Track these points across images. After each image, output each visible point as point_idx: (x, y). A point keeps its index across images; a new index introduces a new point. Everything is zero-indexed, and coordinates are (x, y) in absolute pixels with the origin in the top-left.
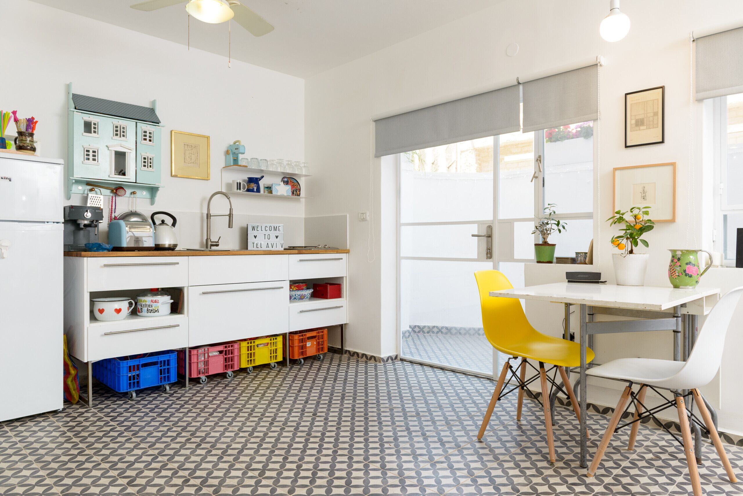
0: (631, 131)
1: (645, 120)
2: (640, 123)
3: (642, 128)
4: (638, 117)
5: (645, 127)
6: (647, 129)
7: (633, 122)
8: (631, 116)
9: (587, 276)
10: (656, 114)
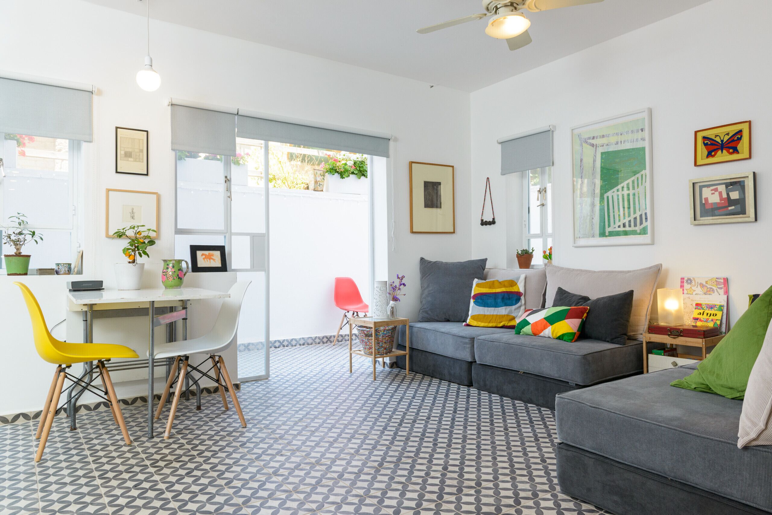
0: (121, 160)
1: (133, 153)
2: (128, 155)
3: (130, 159)
4: (127, 150)
5: (132, 159)
6: (134, 161)
7: (123, 152)
8: (121, 147)
9: (91, 284)
10: (142, 151)
